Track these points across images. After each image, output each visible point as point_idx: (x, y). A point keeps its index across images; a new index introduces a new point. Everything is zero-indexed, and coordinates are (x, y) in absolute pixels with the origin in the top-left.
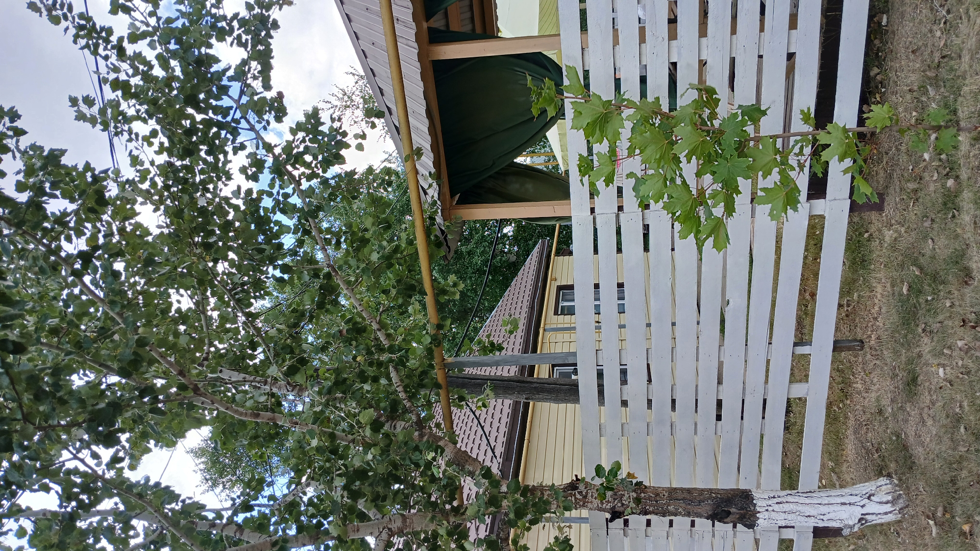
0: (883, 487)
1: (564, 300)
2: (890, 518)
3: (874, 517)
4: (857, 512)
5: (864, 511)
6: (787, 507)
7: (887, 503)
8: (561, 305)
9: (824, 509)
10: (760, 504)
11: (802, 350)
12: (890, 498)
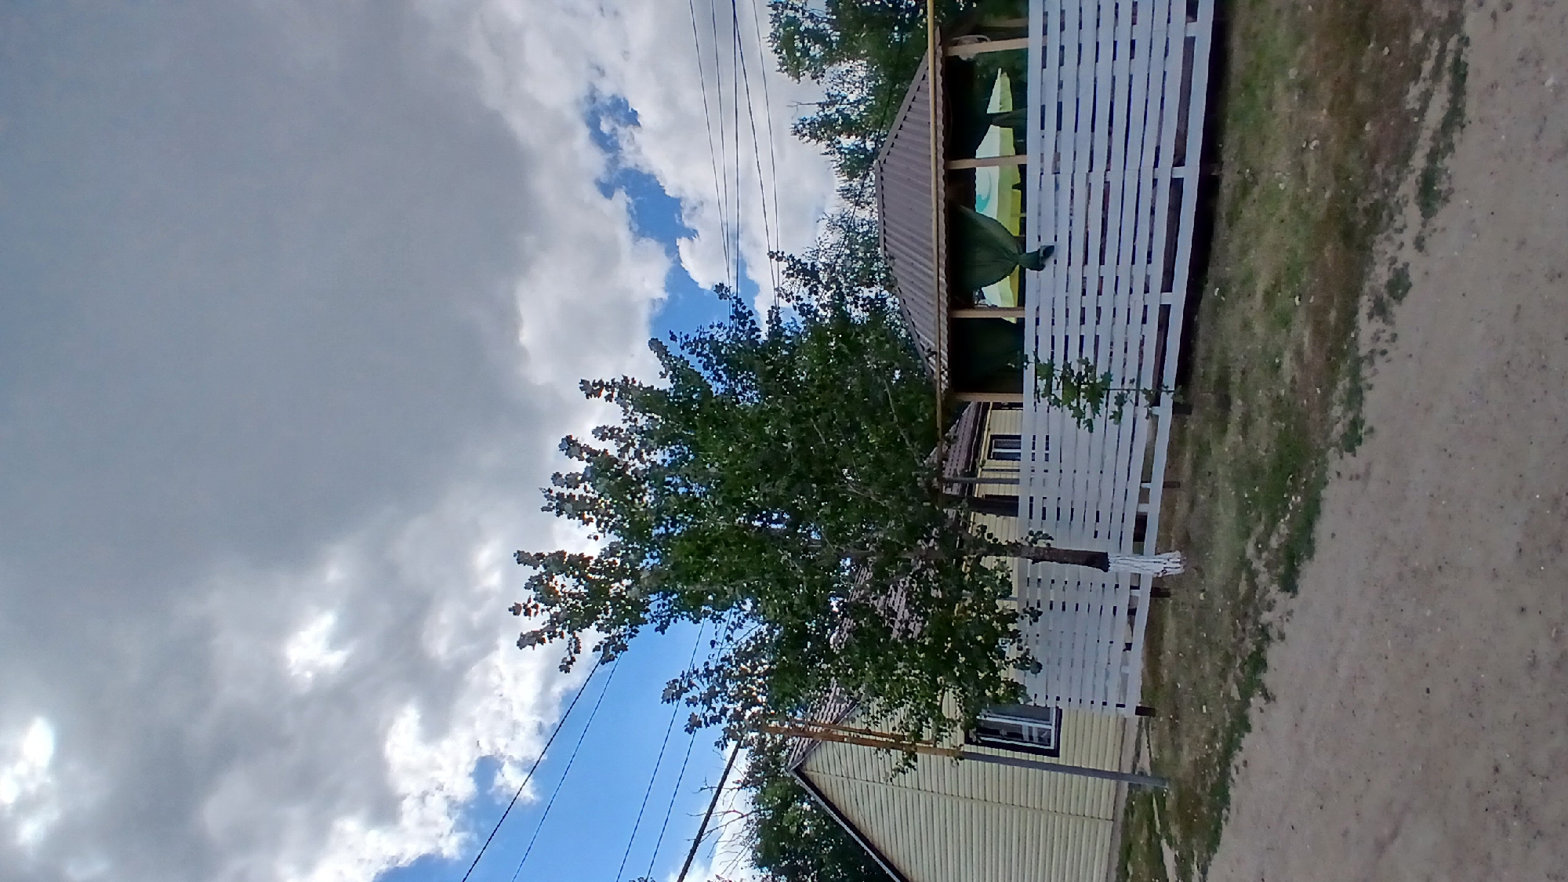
0: (1176, 556)
1: (996, 447)
2: (1179, 571)
3: (1170, 570)
4: (1162, 567)
5: (1165, 566)
6: (1125, 562)
7: (1177, 562)
8: (993, 451)
9: (1145, 564)
10: (1111, 559)
11: (1145, 485)
12: (1179, 560)
